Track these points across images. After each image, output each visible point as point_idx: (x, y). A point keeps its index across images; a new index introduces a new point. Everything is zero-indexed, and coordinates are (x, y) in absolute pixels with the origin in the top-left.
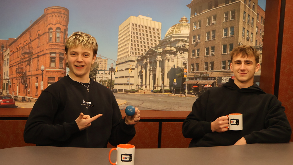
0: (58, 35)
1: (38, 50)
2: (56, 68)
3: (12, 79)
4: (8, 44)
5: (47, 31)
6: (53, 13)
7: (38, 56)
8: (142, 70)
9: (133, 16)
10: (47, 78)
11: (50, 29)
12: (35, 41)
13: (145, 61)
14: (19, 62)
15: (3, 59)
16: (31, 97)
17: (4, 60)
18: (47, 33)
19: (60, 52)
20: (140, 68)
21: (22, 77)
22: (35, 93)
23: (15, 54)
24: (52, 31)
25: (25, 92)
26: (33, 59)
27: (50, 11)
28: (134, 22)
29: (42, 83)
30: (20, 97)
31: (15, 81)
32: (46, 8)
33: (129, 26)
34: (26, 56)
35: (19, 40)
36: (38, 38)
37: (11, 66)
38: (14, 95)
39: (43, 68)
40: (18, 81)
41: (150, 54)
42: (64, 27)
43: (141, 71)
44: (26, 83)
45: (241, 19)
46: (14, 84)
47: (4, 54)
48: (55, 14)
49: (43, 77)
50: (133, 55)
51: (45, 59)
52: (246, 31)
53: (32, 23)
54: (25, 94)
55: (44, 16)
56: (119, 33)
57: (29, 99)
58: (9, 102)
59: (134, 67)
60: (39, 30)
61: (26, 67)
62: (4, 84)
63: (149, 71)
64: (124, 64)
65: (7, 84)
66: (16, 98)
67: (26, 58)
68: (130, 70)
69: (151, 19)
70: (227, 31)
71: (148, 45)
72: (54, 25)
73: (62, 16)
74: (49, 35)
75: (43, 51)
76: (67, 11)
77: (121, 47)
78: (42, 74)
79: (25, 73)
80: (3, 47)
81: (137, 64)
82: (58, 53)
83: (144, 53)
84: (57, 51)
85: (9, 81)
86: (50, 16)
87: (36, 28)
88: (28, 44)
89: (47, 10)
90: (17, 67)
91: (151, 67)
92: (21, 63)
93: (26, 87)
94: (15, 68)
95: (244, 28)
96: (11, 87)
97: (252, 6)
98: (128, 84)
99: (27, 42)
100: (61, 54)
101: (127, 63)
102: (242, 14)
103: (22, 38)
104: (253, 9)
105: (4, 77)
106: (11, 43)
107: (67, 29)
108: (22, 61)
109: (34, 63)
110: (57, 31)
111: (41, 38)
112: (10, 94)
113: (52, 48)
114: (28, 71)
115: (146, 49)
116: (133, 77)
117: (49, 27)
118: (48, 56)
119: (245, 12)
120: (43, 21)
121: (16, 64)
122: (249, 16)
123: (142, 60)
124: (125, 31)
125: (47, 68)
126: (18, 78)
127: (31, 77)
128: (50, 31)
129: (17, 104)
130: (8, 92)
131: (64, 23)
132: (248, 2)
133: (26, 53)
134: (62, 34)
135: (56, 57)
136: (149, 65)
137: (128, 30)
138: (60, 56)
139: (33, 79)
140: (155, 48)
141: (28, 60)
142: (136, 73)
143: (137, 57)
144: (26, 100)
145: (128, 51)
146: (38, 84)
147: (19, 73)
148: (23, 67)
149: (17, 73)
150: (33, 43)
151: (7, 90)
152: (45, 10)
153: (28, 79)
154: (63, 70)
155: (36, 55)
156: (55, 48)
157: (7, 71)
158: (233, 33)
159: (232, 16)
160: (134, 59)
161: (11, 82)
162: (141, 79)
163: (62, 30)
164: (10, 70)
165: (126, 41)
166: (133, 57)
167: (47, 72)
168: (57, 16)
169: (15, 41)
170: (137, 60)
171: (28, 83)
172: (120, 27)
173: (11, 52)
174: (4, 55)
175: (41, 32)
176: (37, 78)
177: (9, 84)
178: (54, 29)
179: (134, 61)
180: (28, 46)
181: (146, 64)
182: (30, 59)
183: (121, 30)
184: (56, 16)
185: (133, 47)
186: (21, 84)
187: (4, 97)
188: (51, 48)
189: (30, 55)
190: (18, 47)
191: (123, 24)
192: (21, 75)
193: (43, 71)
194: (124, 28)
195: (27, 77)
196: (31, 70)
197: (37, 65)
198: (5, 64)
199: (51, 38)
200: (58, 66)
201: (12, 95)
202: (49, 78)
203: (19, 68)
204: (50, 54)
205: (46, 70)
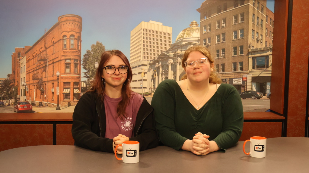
0: (72, 42)
1: (53, 57)
2: (71, 74)
3: (29, 85)
4: (25, 52)
5: (62, 38)
6: (67, 21)
7: (53, 63)
8: (154, 73)
9: (144, 22)
10: (62, 84)
11: (65, 36)
12: (50, 48)
13: (157, 65)
14: (35, 69)
15: (19, 67)
16: (48, 102)
17: (21, 67)
18: (62, 40)
19: (74, 58)
20: (152, 72)
21: (39, 83)
22: (51, 98)
23: (31, 61)
24: (66, 38)
25: (42, 97)
26: (48, 65)
27: (64, 19)
28: (146, 28)
29: (58, 88)
30: (37, 102)
31: (32, 87)
32: (60, 17)
33: (140, 32)
34: (42, 62)
35: (35, 47)
36: (53, 45)
37: (28, 73)
38: (31, 101)
39: (58, 74)
40: (35, 87)
41: (162, 58)
42: (78, 34)
43: (154, 75)
44: (43, 89)
45: (251, 21)
46: (31, 89)
47: (20, 61)
48: (69, 22)
49: (58, 83)
50: (145, 59)
51: (60, 65)
52: (255, 33)
53: (47, 31)
54: (41, 100)
55: (58, 24)
56: (131, 39)
57: (46, 104)
58: (26, 107)
59: (146, 71)
60: (53, 38)
61: (42, 73)
62: (22, 90)
63: (161, 74)
64: (136, 69)
65: (25, 90)
66: (33, 103)
67: (42, 65)
68: (142, 74)
69: (161, 24)
70: (237, 34)
71: (160, 49)
72: (68, 32)
73: (75, 24)
74: (63, 42)
75: (58, 57)
76: (80, 18)
77: (133, 52)
78: (58, 79)
79: (41, 79)
80: (19, 54)
81: (150, 67)
82: (72, 59)
83: (156, 57)
84: (72, 57)
85: (26, 87)
86: (64, 24)
87: (51, 35)
88: (44, 51)
89: (61, 18)
90: (34, 74)
91: (163, 71)
92: (37, 69)
93: (42, 93)
94: (31, 74)
95: (253, 30)
96: (28, 93)
97: (260, 9)
98: (141, 88)
99: (42, 49)
100: (75, 60)
101: (140, 67)
102: (251, 17)
103: (37, 46)
104: (262, 11)
105: (22, 83)
106: (27, 50)
107: (81, 35)
108: (38, 67)
109: (50, 69)
110: (71, 38)
111: (56, 45)
112: (27, 99)
113: (67, 54)
114: (44, 77)
115: (158, 53)
116: (146, 80)
117: (63, 34)
118: (63, 62)
119: (254, 15)
120: (57, 29)
121: (32, 71)
122: (258, 18)
123: (154, 64)
124: (137, 36)
125: (63, 74)
126: (34, 84)
127: (47, 83)
128: (65, 38)
129: (34, 109)
130: (25, 97)
131: (77, 30)
132: (257, 5)
133: (41, 60)
134: (76, 41)
135: (70, 63)
136: (161, 69)
137: (140, 36)
138: (74, 62)
139: (49, 85)
140: (166, 52)
141: (44, 67)
142: (148, 76)
143: (149, 61)
144: (43, 105)
145: (140, 56)
146: (54, 90)
147: (35, 79)
148: (39, 73)
149: (34, 79)
150: (48, 50)
151: (24, 96)
152: (59, 18)
153: (44, 85)
154: (78, 75)
155: (51, 62)
156: (69, 54)
157: (24, 78)
158: (242, 36)
159: (241, 19)
160: (146, 63)
161: (28, 88)
162: (154, 82)
163: (76, 37)
164: (27, 76)
165: (138, 46)
166: (145, 61)
167: (62, 78)
168: (71, 23)
169: (31, 48)
170: (149, 64)
171: (44, 88)
172: (132, 33)
173: (27, 59)
174: (21, 63)
175: (55, 40)
176: (53, 84)
177: (27, 90)
178: (68, 36)
179: (146, 65)
180: (43, 53)
181: (158, 67)
182: (46, 66)
183: (133, 36)
184: (69, 23)
185: (145, 52)
186: (38, 90)
187: (22, 103)
188: (65, 54)
189: (46, 61)
190: (34, 55)
191: (134, 29)
192: (37, 81)
193: (58, 77)
194: (136, 34)
195: (43, 83)
196: (47, 76)
197: (52, 71)
198: (22, 71)
199: (65, 45)
200: (72, 71)
201: (29, 101)
202: (64, 83)
203: (35, 74)
204: (65, 61)
205: (61, 75)
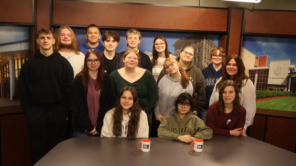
45: (204, 52)
52: (206, 59)
70: (195, 59)
95: (205, 58)
97: (210, 45)
102: (204, 50)
104: (211, 47)
119: (206, 48)
122: (208, 50)
132: (208, 42)
158: (199, 60)
159: (198, 51)
